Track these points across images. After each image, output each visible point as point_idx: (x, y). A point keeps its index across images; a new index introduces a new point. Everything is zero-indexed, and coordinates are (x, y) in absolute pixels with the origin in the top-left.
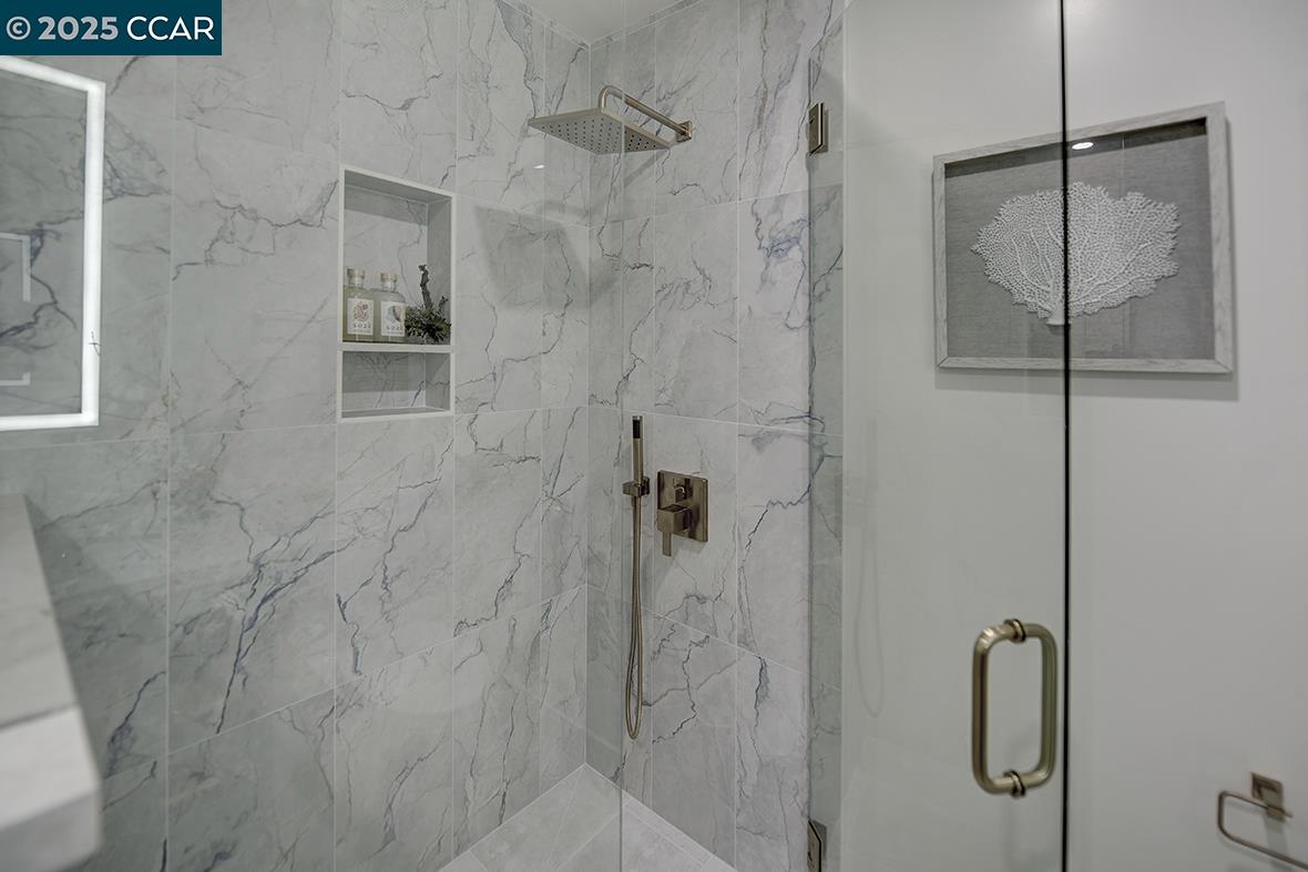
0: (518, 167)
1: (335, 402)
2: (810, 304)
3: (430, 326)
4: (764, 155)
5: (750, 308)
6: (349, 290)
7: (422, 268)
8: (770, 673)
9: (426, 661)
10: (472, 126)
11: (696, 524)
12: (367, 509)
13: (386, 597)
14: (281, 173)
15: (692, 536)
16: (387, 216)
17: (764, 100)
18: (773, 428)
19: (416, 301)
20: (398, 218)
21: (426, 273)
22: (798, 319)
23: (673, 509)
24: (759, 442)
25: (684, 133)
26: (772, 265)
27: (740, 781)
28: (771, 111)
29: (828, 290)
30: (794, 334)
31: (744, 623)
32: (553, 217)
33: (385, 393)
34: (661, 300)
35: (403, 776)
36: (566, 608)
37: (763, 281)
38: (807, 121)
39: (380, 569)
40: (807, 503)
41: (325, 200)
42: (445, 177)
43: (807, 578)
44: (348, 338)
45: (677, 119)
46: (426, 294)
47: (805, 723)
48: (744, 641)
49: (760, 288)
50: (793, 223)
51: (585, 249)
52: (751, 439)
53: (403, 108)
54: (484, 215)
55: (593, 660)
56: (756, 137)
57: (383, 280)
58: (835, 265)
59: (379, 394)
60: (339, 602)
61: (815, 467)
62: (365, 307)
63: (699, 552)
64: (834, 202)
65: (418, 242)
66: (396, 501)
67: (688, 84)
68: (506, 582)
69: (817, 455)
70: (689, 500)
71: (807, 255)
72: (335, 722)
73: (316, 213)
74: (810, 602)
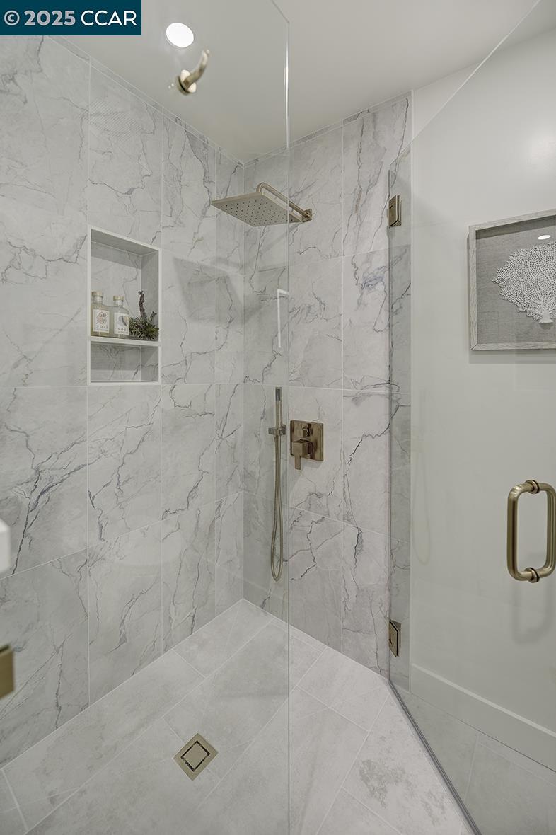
0: (200, 235)
1: (86, 372)
2: (390, 316)
3: (145, 329)
4: (359, 229)
5: (350, 321)
6: (94, 304)
7: (140, 293)
8: (364, 536)
9: (144, 534)
10: (171, 208)
11: (316, 450)
12: (107, 440)
13: (119, 494)
14: (51, 228)
15: (312, 458)
16: (116, 262)
17: (360, 195)
18: (364, 391)
19: (136, 314)
20: (124, 263)
21: (143, 296)
22: (382, 325)
23: (300, 441)
24: (356, 400)
25: (306, 217)
26: (365, 294)
27: (345, 601)
28: (364, 202)
29: (401, 307)
30: (379, 335)
31: (347, 508)
32: (221, 267)
33: (115, 371)
34: (292, 318)
35: (132, 602)
36: (231, 505)
37: (359, 304)
38: (388, 207)
39: (115, 478)
40: (388, 435)
41: (78, 247)
42: (154, 238)
43: (388, 478)
44: (94, 334)
45: (303, 207)
46: (142, 310)
47: (387, 565)
48: (347, 518)
49: (358, 308)
50: (379, 269)
51: (242, 288)
52: (351, 398)
53: (128, 193)
54: (178, 263)
55: (248, 536)
56: (354, 217)
57: (115, 300)
58: (406, 292)
59: (111, 371)
60: (90, 495)
61: (393, 413)
62: (104, 315)
63: (317, 468)
64: (405, 256)
65: (136, 279)
66: (125, 435)
67: (309, 187)
68: (194, 488)
69: (394, 405)
70: (311, 437)
71: (387, 288)
72: (88, 568)
73: (73, 255)
74: (390, 492)
